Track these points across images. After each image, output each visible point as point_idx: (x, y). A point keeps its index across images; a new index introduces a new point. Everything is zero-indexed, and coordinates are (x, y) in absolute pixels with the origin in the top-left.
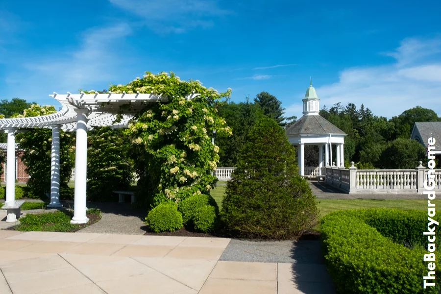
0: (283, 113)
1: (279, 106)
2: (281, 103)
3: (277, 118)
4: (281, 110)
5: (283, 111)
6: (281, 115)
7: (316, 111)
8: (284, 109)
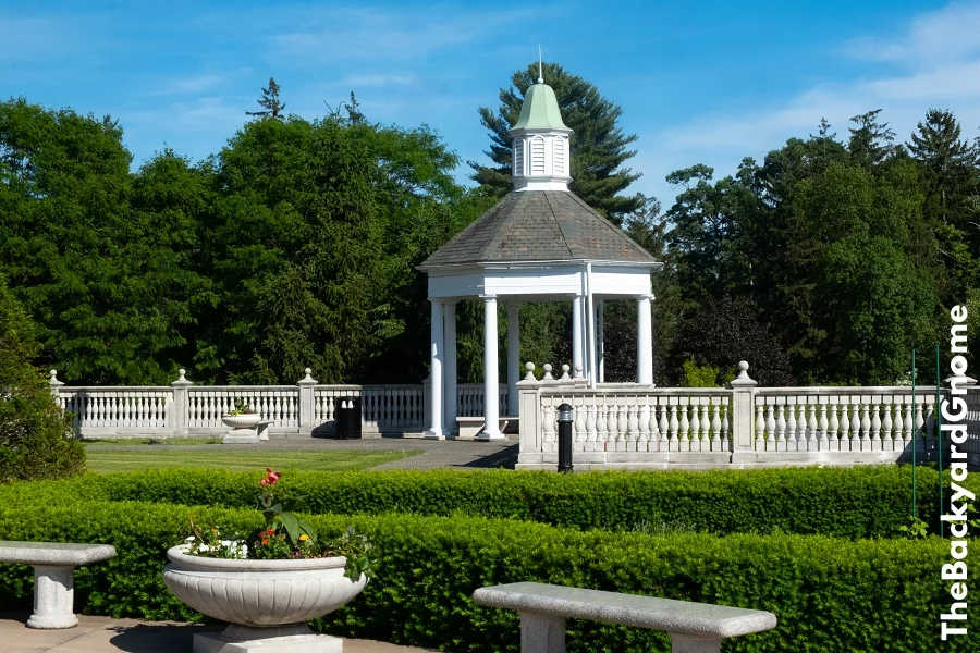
0: (628, 156)
1: (609, 125)
2: (617, 112)
3: (602, 174)
4: (619, 142)
5: (628, 148)
6: (616, 162)
7: (556, 174)
8: (631, 139)
